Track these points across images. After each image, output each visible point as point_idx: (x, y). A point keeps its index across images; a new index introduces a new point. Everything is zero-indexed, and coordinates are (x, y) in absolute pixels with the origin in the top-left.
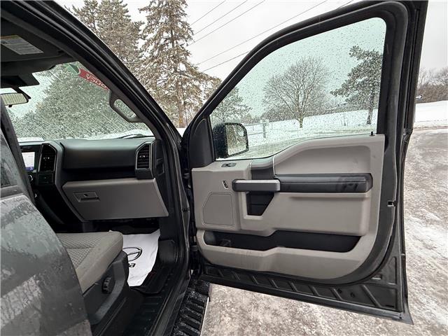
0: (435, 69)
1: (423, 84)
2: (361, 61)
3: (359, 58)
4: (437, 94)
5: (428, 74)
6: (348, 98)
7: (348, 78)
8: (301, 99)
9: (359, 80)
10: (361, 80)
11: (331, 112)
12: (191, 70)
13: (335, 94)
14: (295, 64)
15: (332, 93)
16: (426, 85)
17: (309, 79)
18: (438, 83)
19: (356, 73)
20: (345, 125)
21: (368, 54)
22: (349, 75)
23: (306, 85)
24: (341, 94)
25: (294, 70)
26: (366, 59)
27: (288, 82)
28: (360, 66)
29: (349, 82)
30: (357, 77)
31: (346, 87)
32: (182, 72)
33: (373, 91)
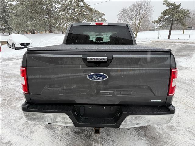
2: (168, 8)
3: (167, 6)
6: (160, 25)
7: (161, 15)
8: (137, 22)
9: (166, 17)
10: (167, 17)
11: (154, 30)
12: (87, 7)
14: (136, 3)
15: (153, 22)
17: (142, 12)
19: (165, 13)
20: (159, 38)
21: (171, 5)
22: (162, 14)
23: (141, 15)
24: (157, 23)
25: (135, 6)
26: (170, 7)
27: (131, 12)
28: (167, 10)
29: (161, 17)
30: (165, 15)
31: (160, 20)
32: (82, 7)
33: (172, 23)
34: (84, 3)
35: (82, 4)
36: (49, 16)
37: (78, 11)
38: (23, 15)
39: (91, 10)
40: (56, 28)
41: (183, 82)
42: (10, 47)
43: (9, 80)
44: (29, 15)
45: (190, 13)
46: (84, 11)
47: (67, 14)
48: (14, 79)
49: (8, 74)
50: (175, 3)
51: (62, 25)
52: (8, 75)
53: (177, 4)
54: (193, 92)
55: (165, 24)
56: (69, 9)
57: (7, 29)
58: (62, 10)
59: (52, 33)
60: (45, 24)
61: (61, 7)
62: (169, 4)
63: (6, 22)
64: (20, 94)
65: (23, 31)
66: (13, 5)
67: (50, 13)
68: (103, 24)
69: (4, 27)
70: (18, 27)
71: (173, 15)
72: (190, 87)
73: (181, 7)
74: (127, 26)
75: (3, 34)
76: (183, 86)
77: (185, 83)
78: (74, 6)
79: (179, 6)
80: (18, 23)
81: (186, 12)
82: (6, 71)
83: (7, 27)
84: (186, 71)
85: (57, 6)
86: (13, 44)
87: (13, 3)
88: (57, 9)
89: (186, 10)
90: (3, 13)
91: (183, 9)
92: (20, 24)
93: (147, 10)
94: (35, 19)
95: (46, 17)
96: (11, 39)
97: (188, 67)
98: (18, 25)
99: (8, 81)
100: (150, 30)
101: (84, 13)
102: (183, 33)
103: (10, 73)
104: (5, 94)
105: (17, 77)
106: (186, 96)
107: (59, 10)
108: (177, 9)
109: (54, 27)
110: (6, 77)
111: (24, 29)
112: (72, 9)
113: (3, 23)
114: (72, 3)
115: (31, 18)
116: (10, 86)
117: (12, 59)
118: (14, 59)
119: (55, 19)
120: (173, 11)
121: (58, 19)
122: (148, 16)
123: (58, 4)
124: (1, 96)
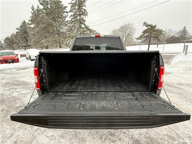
0: (177, 30)
1: (172, 36)
2: (147, 28)
3: (146, 26)
4: (177, 40)
5: (174, 32)
7: (142, 34)
10: (146, 35)
11: (136, 45)
12: (87, 28)
13: (137, 39)
14: (123, 25)
15: (136, 38)
16: (173, 36)
17: (127, 32)
18: (178, 36)
19: (145, 32)
21: (149, 26)
22: (142, 32)
23: (126, 34)
24: (139, 39)
25: (122, 28)
26: (149, 27)
27: (119, 32)
28: (146, 30)
29: (142, 35)
30: (145, 34)
31: (141, 37)
32: (83, 28)
33: (150, 39)
34: (85, 25)
35: (83, 26)
36: (59, 35)
37: (80, 31)
38: (39, 35)
39: (90, 30)
40: (64, 45)
41: (172, 85)
42: (28, 59)
43: (17, 87)
44: (44, 35)
45: (163, 31)
46: (85, 31)
47: (72, 34)
48: (21, 86)
49: (18, 81)
50: (152, 24)
51: (68, 42)
52: (18, 83)
53: (154, 25)
54: (186, 96)
55: (145, 40)
56: (74, 29)
57: (28, 46)
58: (68, 30)
59: (61, 48)
60: (56, 42)
61: (68, 29)
62: (147, 26)
63: (27, 41)
64: (22, 102)
65: (40, 47)
66: (31, 27)
67: (59, 33)
68: (101, 36)
69: (25, 45)
70: (35, 44)
71: (151, 33)
72: (181, 91)
73: (156, 27)
74: (119, 37)
75: (25, 49)
76: (174, 90)
77: (175, 87)
78: (77, 27)
79: (155, 26)
80: (35, 41)
81: (160, 31)
82: (17, 79)
83: (28, 44)
84: (170, 75)
85: (64, 28)
86: (30, 56)
87: (31, 26)
88: (65, 30)
89: (160, 29)
90: (25, 34)
91: (158, 29)
92: (37, 42)
93: (131, 30)
94: (48, 37)
95: (56, 36)
96: (28, 52)
97: (171, 72)
98: (35, 43)
99: (15, 89)
100: (133, 45)
101: (85, 33)
102: (157, 47)
103: (21, 81)
104: (6, 103)
105: (25, 84)
106: (181, 101)
107: (66, 31)
108: (153, 29)
109: (63, 44)
110: (15, 85)
111: (40, 46)
112: (76, 30)
113: (25, 41)
114: (76, 25)
115: (46, 37)
116: (15, 94)
117: (26, 68)
118: (28, 68)
119: (63, 37)
120: (151, 31)
121: (66, 37)
122: (131, 35)
123: (65, 26)
124: (2, 105)
